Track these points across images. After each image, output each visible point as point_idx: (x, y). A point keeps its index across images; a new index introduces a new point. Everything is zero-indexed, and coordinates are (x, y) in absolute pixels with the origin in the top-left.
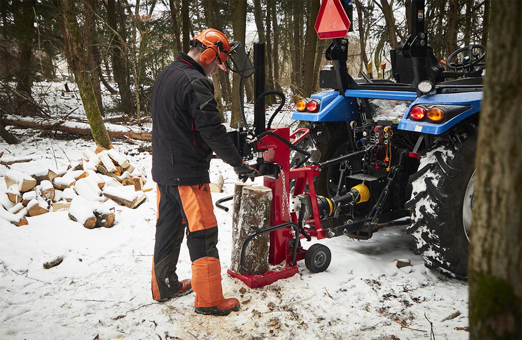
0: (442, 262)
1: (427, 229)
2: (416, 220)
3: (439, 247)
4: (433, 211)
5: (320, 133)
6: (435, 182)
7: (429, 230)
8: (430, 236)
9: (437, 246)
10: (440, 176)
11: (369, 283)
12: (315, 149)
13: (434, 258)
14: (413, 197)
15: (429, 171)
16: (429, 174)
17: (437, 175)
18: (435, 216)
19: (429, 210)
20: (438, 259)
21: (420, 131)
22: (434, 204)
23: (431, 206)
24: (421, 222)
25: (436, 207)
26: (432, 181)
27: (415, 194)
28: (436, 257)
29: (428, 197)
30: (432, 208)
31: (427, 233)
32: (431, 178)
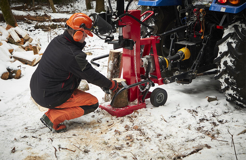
0: (237, 97)
1: (228, 76)
2: (221, 70)
3: (236, 88)
4: (232, 64)
5: (157, 14)
6: (234, 45)
7: (229, 77)
8: (230, 80)
9: (234, 87)
10: (237, 41)
11: (190, 111)
12: (153, 25)
13: (232, 95)
14: (219, 55)
15: (230, 38)
16: (230, 40)
17: (235, 40)
18: (234, 67)
19: (230, 64)
20: (235, 95)
21: (224, 11)
22: (233, 60)
23: (231, 61)
24: (224, 72)
25: (234, 62)
26: (232, 44)
27: (220, 53)
28: (234, 94)
29: (229, 55)
30: (231, 62)
31: (228, 79)
32: (231, 43)
